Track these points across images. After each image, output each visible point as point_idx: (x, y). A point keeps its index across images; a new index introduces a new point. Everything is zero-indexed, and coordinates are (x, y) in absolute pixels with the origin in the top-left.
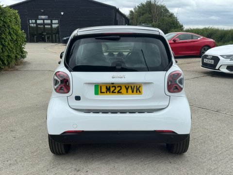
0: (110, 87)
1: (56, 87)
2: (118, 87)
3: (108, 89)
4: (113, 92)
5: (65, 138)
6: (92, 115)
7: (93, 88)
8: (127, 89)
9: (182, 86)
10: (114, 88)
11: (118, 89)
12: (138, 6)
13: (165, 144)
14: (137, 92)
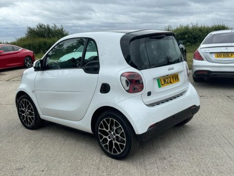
3: (165, 81)
6: (156, 107)
8: (173, 79)
11: (169, 79)
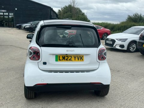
0: (65, 57)
1: (30, 56)
2: (70, 57)
3: (64, 58)
4: (66, 60)
5: (36, 88)
6: (53, 74)
7: (54, 57)
8: (75, 58)
9: (106, 57)
10: (67, 57)
12: (64, 7)
13: (94, 91)
14: (81, 60)
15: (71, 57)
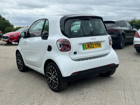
0: (89, 45)
4: (91, 47)
5: (73, 77)
6: (81, 62)
8: (96, 45)
10: (91, 45)
14: (100, 46)
15: (93, 44)
